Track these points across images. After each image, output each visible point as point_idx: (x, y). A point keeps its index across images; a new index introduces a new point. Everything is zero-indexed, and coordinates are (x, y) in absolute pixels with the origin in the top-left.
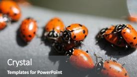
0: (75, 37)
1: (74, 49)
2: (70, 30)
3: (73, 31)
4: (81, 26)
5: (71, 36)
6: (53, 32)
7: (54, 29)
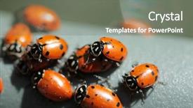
0: (48, 53)
1: (44, 71)
2: (42, 44)
3: (45, 45)
4: (58, 38)
5: (42, 51)
6: (16, 45)
7: (16, 41)
